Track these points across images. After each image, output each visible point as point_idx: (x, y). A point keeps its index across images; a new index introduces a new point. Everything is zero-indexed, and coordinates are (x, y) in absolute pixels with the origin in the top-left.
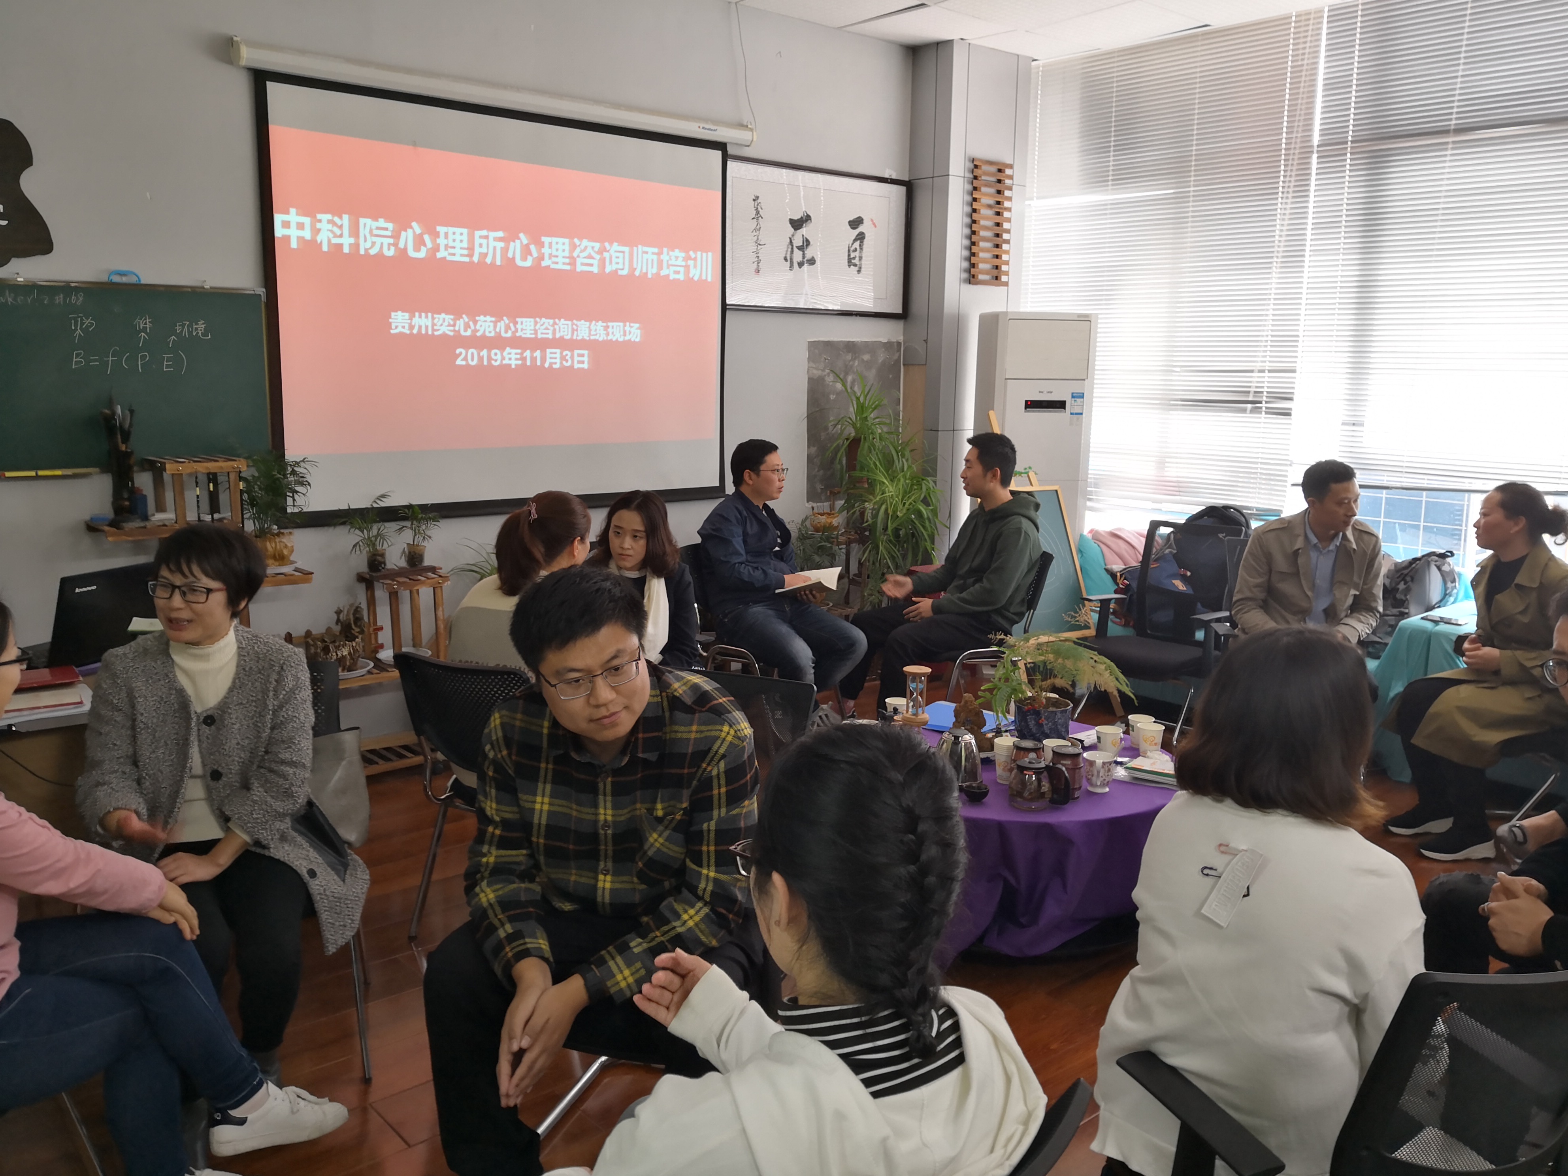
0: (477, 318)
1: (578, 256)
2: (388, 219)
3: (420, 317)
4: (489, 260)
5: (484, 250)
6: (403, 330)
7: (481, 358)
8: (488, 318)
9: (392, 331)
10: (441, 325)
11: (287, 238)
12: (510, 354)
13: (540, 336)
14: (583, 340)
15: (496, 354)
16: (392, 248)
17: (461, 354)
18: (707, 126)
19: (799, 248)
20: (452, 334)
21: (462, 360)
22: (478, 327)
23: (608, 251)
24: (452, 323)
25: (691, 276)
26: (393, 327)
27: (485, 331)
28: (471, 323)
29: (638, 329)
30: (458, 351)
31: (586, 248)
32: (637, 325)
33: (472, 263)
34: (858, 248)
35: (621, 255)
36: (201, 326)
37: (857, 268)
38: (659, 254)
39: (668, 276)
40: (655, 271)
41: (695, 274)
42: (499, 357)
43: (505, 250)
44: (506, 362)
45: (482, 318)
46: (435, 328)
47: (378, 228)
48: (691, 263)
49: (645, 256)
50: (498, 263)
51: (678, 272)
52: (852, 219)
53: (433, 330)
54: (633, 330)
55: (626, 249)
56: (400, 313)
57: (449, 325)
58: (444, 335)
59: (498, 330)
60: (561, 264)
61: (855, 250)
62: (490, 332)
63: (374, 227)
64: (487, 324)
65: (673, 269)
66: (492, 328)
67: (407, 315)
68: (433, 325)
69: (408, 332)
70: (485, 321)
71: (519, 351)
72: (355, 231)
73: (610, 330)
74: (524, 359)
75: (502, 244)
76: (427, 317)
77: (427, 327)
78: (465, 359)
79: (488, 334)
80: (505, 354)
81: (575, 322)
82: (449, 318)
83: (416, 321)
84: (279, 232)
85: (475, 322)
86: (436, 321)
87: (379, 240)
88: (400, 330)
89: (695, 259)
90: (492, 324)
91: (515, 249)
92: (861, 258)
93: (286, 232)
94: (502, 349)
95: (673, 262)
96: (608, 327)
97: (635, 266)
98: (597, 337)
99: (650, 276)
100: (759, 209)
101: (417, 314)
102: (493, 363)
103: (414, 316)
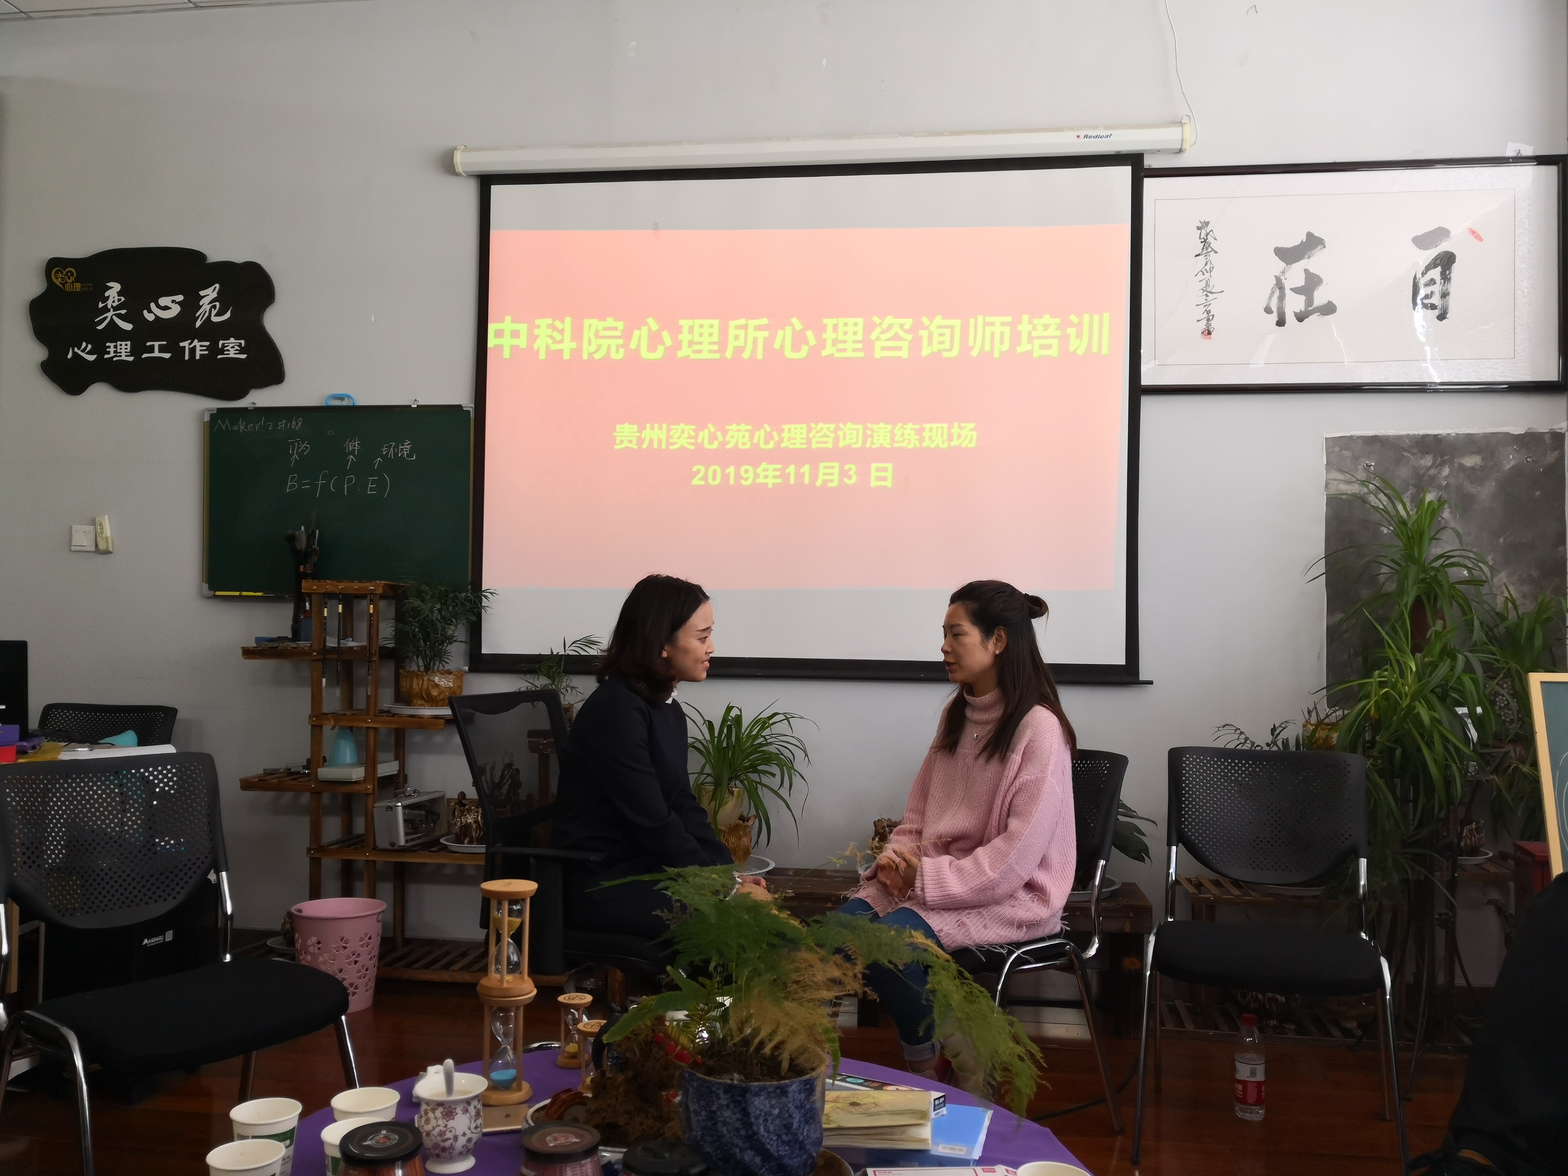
0: (728, 427)
1: (878, 339)
2: (617, 318)
3: (652, 429)
4: (746, 355)
5: (741, 343)
6: (630, 445)
7: (726, 477)
8: (743, 427)
9: (616, 447)
10: (679, 437)
11: (500, 348)
12: (766, 470)
13: (814, 446)
14: (882, 449)
15: (747, 471)
16: (622, 351)
17: (699, 471)
18: (1094, 133)
19: (1296, 290)
20: (692, 447)
21: (700, 479)
22: (728, 438)
23: (926, 328)
24: (693, 434)
25: (1072, 349)
26: (618, 441)
27: (737, 443)
28: (719, 434)
29: (973, 430)
30: (695, 469)
31: (890, 327)
32: (972, 425)
33: (723, 359)
34: (1438, 278)
35: (948, 332)
36: (407, 447)
37: (1436, 312)
38: (1014, 325)
39: (1030, 352)
40: (1006, 347)
41: (1078, 346)
42: (751, 475)
43: (769, 342)
44: (761, 480)
45: (734, 427)
46: (671, 441)
47: (606, 329)
48: (1072, 331)
49: (989, 329)
50: (760, 356)
51: (1049, 347)
52: (1420, 232)
53: (669, 443)
54: (964, 433)
55: (957, 323)
56: (627, 425)
57: (690, 437)
58: (682, 448)
59: (755, 441)
60: (851, 351)
61: (1432, 282)
62: (744, 444)
63: (600, 328)
64: (741, 434)
65: (1037, 343)
66: (747, 439)
67: (635, 427)
68: (669, 437)
69: (636, 447)
70: (739, 430)
71: (779, 466)
72: (578, 335)
73: (926, 434)
74: (786, 477)
75: (766, 334)
76: (660, 428)
77: (660, 440)
78: (705, 478)
79: (741, 446)
80: (759, 470)
81: (869, 425)
82: (689, 429)
83: (647, 433)
84: (492, 342)
85: (725, 433)
86: (672, 433)
87: (605, 343)
88: (626, 444)
89: (1080, 326)
90: (747, 434)
91: (784, 337)
92: (1444, 295)
93: (499, 341)
94: (756, 465)
95: (1040, 332)
96: (923, 430)
97: (971, 344)
98: (904, 445)
99: (996, 355)
100: (1210, 239)
101: (648, 426)
102: (743, 482)
103: (645, 428)
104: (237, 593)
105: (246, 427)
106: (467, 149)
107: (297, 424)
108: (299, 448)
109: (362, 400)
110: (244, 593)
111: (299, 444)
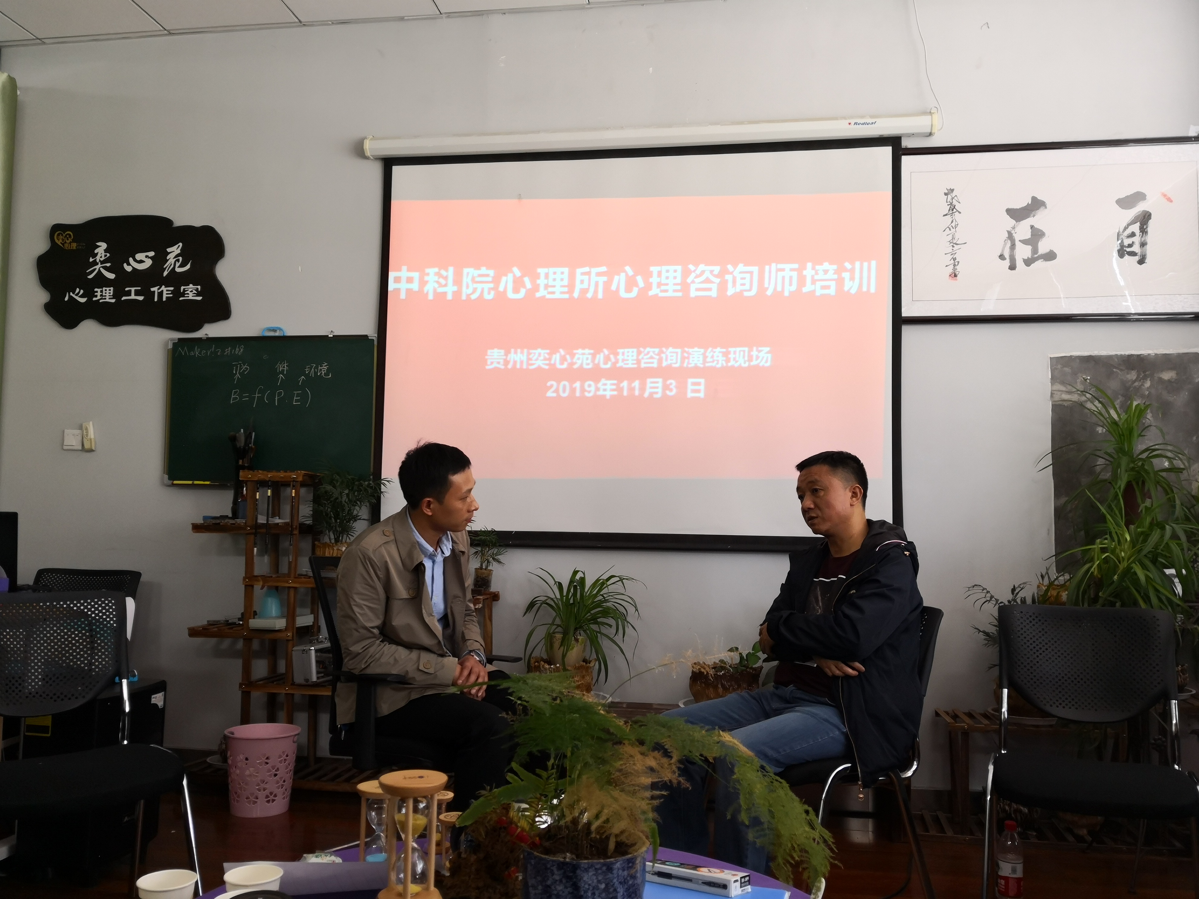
0: (575, 351)
1: (693, 282)
2: (488, 268)
3: (516, 353)
4: (589, 295)
5: (585, 286)
6: (498, 366)
7: (573, 390)
8: (587, 351)
9: (488, 367)
10: (537, 360)
11: (398, 290)
12: (605, 384)
13: (643, 365)
14: (696, 367)
15: (590, 386)
16: (492, 293)
17: (552, 386)
18: (862, 121)
19: (1025, 242)
20: (546, 367)
21: (554, 392)
22: (575, 360)
23: (732, 273)
24: (547, 356)
25: (846, 289)
26: (489, 362)
27: (582, 364)
28: (568, 357)
29: (768, 352)
30: (549, 384)
31: (703, 272)
32: (767, 349)
33: (571, 298)
34: (1137, 232)
35: (748, 276)
36: (324, 368)
37: (1137, 258)
38: (800, 271)
39: (814, 291)
40: (794, 288)
41: (851, 286)
42: (593, 389)
43: (607, 285)
44: (601, 393)
45: (580, 351)
46: (531, 362)
47: (480, 276)
48: (846, 275)
49: (780, 274)
50: (600, 296)
51: (828, 287)
52: (1122, 196)
53: (529, 364)
54: (761, 355)
55: (755, 269)
56: (496, 351)
57: (545, 359)
58: (539, 368)
59: (596, 361)
60: (672, 291)
61: (1133, 235)
62: (588, 364)
63: (476, 275)
64: (585, 357)
65: (819, 284)
66: (589, 361)
67: (502, 352)
68: (529, 359)
69: (502, 367)
70: (583, 354)
71: (615, 382)
72: (458, 281)
73: (732, 356)
74: (620, 390)
75: (605, 279)
76: (522, 353)
77: (522, 362)
78: (557, 391)
79: (585, 366)
80: (600, 385)
81: (686, 349)
82: (544, 352)
83: (512, 356)
84: (392, 286)
85: (573, 355)
86: (531, 356)
87: (479, 286)
88: (495, 365)
89: (852, 271)
90: (590, 357)
91: (619, 281)
92: (1143, 245)
93: (397, 286)
94: (597, 381)
95: (821, 276)
96: (729, 353)
97: (766, 285)
98: (714, 364)
99: (786, 294)
100: (955, 202)
101: (513, 350)
102: (587, 394)
103: (510, 353)
104: (190, 482)
105: (200, 353)
106: (374, 138)
107: (240, 350)
108: (241, 369)
109: (291, 331)
110: (196, 482)
111: (241, 366)
